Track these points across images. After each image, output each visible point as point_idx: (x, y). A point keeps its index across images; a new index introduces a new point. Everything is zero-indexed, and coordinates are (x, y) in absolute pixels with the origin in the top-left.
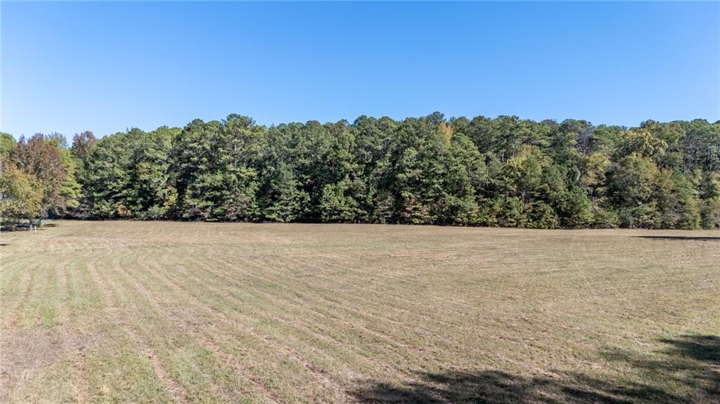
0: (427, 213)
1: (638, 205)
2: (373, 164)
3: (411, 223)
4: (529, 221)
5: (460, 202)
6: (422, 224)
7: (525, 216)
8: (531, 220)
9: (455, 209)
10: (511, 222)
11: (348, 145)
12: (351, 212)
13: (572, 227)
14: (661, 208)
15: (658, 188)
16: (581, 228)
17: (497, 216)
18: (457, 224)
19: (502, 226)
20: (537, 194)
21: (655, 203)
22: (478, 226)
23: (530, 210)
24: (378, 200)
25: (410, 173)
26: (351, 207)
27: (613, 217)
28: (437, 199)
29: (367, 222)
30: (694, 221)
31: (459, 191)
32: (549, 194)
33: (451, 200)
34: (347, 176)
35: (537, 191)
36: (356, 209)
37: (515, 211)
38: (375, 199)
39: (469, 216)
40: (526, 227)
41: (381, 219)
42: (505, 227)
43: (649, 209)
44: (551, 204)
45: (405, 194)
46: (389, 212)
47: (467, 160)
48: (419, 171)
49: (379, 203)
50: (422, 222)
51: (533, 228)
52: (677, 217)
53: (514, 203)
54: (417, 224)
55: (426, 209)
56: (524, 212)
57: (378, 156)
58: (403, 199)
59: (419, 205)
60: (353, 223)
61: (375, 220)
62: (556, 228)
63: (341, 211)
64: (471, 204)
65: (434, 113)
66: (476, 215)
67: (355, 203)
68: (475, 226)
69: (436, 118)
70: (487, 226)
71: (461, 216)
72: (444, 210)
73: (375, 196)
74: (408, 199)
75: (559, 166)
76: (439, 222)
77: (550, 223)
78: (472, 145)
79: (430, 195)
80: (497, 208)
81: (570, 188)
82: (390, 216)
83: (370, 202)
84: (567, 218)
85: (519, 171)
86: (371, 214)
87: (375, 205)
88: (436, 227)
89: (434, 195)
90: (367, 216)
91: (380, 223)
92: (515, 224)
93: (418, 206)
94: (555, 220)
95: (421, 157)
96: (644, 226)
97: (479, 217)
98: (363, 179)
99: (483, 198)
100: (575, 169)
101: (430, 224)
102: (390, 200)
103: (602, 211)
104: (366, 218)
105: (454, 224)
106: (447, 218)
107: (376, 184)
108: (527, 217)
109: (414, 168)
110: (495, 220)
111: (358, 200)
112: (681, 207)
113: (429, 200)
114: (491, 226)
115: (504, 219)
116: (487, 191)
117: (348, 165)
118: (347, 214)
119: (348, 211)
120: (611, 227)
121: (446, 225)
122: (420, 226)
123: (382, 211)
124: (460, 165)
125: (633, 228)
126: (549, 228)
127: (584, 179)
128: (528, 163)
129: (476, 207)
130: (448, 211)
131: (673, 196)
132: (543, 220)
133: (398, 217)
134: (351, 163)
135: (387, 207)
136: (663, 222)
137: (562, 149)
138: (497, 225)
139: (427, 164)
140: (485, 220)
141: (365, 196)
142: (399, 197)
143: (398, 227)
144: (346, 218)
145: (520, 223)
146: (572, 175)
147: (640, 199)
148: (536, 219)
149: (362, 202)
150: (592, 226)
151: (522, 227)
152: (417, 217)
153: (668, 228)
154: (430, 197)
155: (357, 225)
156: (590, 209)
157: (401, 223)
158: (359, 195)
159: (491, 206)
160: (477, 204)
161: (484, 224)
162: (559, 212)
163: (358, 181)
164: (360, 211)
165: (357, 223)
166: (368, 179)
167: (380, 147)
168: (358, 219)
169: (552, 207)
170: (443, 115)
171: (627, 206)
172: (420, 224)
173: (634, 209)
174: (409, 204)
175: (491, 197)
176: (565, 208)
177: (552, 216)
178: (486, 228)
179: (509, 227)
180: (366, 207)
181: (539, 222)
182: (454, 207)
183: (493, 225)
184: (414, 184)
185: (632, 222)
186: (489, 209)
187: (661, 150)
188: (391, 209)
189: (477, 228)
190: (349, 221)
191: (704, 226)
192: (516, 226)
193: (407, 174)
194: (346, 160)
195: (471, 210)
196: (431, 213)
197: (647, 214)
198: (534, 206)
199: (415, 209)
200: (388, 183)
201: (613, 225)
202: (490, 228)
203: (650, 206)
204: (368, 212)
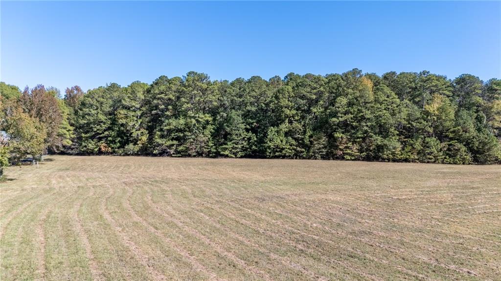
0: (356, 151)
2: (309, 111)
3: (343, 158)
4: (445, 158)
5: (386, 142)
6: (353, 160)
7: (441, 154)
8: (447, 157)
9: (380, 148)
10: (430, 159)
11: (287, 95)
12: (291, 150)
13: (483, 163)
16: (491, 164)
17: (419, 153)
18: (383, 160)
19: (422, 162)
20: (451, 135)
22: (402, 162)
23: (445, 149)
24: (314, 140)
25: (341, 117)
26: (291, 146)
28: (364, 139)
29: (304, 158)
31: (384, 133)
32: (462, 135)
33: (378, 140)
34: (287, 121)
35: (451, 132)
36: (295, 148)
37: (434, 150)
38: (312, 139)
39: (393, 154)
40: (443, 163)
41: (317, 155)
42: (425, 162)
44: (464, 143)
45: (338, 135)
46: (323, 150)
48: (350, 116)
49: (315, 142)
50: (353, 158)
51: (450, 163)
53: (432, 143)
54: (348, 160)
55: (356, 147)
56: (441, 150)
57: (312, 103)
58: (335, 139)
59: (350, 144)
60: (292, 158)
61: (312, 156)
62: (469, 164)
63: (283, 149)
64: (394, 144)
66: (399, 152)
67: (294, 142)
68: (398, 162)
69: (355, 72)
70: (409, 162)
71: (386, 154)
72: (371, 148)
73: (311, 137)
74: (341, 139)
75: (468, 112)
76: (368, 159)
77: (464, 159)
78: (393, 94)
79: (360, 136)
80: (418, 145)
81: (479, 130)
82: (324, 153)
83: (307, 141)
84: (479, 155)
85: (435, 116)
86: (308, 152)
87: (312, 144)
88: (365, 162)
89: (362, 136)
90: (305, 153)
91: (315, 159)
92: (433, 160)
94: (469, 157)
95: (350, 104)
97: (402, 155)
98: (300, 122)
99: (404, 138)
100: (482, 114)
101: (359, 160)
102: (324, 140)
105: (380, 160)
106: (374, 155)
107: (311, 127)
108: (443, 155)
109: (345, 113)
110: (416, 157)
111: (296, 139)
113: (358, 140)
114: (413, 161)
115: (424, 157)
116: (407, 132)
117: (288, 112)
118: (287, 152)
119: (289, 149)
121: (373, 161)
122: (351, 162)
123: (318, 150)
126: (464, 164)
127: (490, 123)
128: (442, 110)
129: (399, 146)
130: (374, 149)
132: (458, 157)
133: (331, 153)
134: (290, 110)
135: (322, 146)
137: (469, 98)
138: (418, 161)
139: (356, 110)
140: (408, 157)
141: (303, 137)
142: (331, 137)
143: (331, 162)
144: (287, 154)
145: (438, 159)
146: (479, 119)
148: (451, 156)
149: (300, 142)
151: (439, 163)
152: (347, 154)
154: (358, 138)
155: (296, 160)
156: (499, 148)
157: (334, 159)
158: (297, 136)
159: (412, 145)
160: (400, 143)
161: (406, 160)
162: (471, 150)
163: (295, 124)
164: (298, 149)
165: (296, 158)
166: (305, 123)
167: (314, 97)
168: (297, 156)
169: (465, 145)
170: (361, 71)
172: (351, 160)
174: (341, 143)
175: (412, 137)
176: (477, 148)
177: (465, 153)
178: (408, 164)
179: (428, 162)
180: (303, 145)
181: (454, 159)
182: (380, 146)
184: (345, 126)
186: (410, 147)
188: (325, 147)
189: (400, 163)
190: (290, 157)
192: (434, 162)
193: (340, 118)
194: (286, 107)
195: (394, 148)
196: (361, 151)
198: (450, 145)
199: (346, 147)
200: (322, 126)
202: (411, 164)
204: (306, 150)
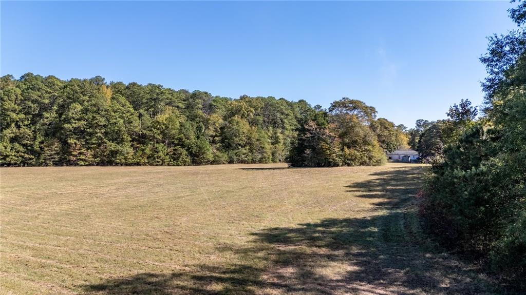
0: (91, 156)
1: (239, 149)
2: (40, 115)
3: (76, 165)
5: (119, 148)
6: (87, 165)
7: (168, 157)
8: (172, 160)
9: (114, 153)
10: (158, 162)
11: (14, 98)
12: (18, 157)
13: (199, 164)
14: (251, 150)
15: (249, 138)
16: (205, 165)
17: (148, 158)
18: (117, 164)
19: (151, 165)
20: (176, 142)
21: (248, 147)
22: (133, 166)
23: (172, 153)
24: (45, 146)
25: (75, 123)
26: (18, 152)
27: (224, 157)
28: (99, 145)
29: (34, 165)
30: (269, 158)
31: (118, 139)
32: (185, 141)
33: (112, 146)
34: (13, 125)
35: (177, 139)
36: (23, 154)
37: (161, 154)
38: (42, 146)
39: (126, 158)
40: (168, 165)
41: (48, 162)
42: (153, 165)
43: (245, 151)
44: (186, 148)
45: (71, 141)
46: (55, 156)
47: (124, 115)
48: (83, 122)
49: (46, 149)
50: (87, 163)
51: (174, 165)
52: (260, 156)
53: (160, 148)
54: (82, 165)
55: (90, 153)
56: (167, 154)
57: (45, 108)
58: (69, 145)
60: (19, 166)
62: (189, 165)
63: (7, 156)
64: (127, 149)
65: (96, 77)
66: (131, 157)
67: (21, 149)
68: (130, 166)
69: (98, 81)
70: (140, 165)
71: (119, 159)
72: (105, 154)
73: (42, 143)
74: (74, 145)
75: (191, 122)
76: (102, 163)
77: (185, 161)
78: (128, 104)
79: (94, 142)
80: (148, 151)
81: (198, 138)
82: (57, 160)
83: (37, 148)
84: (196, 158)
85: (163, 125)
86: (38, 158)
87: (42, 151)
88: (99, 167)
89: (97, 142)
90: (34, 160)
91: (47, 166)
92: (160, 163)
93: (83, 151)
94: (188, 160)
95: (85, 111)
96: (243, 162)
97: (134, 158)
98: (30, 128)
99: (137, 144)
100: (201, 124)
101: (93, 165)
102: (57, 146)
103: (218, 153)
104: (34, 161)
105: (114, 164)
106: (109, 160)
107: (43, 133)
108: (169, 158)
109: (79, 120)
110: (146, 161)
111: (24, 145)
112: (262, 150)
113: (92, 146)
114: (143, 165)
115: (153, 160)
116: (140, 139)
117: (14, 116)
118: (13, 158)
119: (15, 155)
120: (224, 163)
121: (107, 165)
122: (85, 167)
123: (49, 156)
124: (118, 119)
125: (236, 163)
126: (184, 165)
127: (207, 132)
128: (170, 119)
129: (131, 151)
130: (109, 154)
131: (257, 143)
132: (180, 159)
133: (64, 159)
134: (18, 114)
135: (54, 152)
136: (252, 159)
137: (193, 111)
138: (147, 164)
139: (91, 117)
140: (138, 161)
141: (32, 143)
142: (65, 143)
143: (64, 168)
144: (12, 162)
145: (164, 162)
146: (199, 128)
147: (240, 145)
148: (175, 159)
149: (29, 148)
150: (212, 163)
151: (166, 165)
152: (82, 160)
153: (255, 163)
154: (94, 144)
155: (24, 168)
156: (211, 152)
157: (67, 165)
158: (25, 142)
159: (143, 150)
160: (132, 149)
161: (138, 164)
162: (191, 154)
163: (24, 130)
164: (26, 156)
165: (24, 166)
166: (35, 128)
167: (47, 101)
168: (25, 163)
169: (187, 150)
170: (104, 79)
171: (233, 150)
172: (85, 165)
173: (237, 151)
174: (74, 150)
175: (143, 143)
176: (195, 151)
177: (186, 157)
178: (139, 167)
179: (157, 165)
180: (33, 152)
181: (177, 162)
182: (113, 151)
183: (144, 164)
184: (79, 133)
185: (235, 160)
186: (141, 152)
187: (251, 114)
188: (58, 154)
189: (132, 167)
190: (15, 165)
191: (274, 161)
192: (162, 165)
193: (73, 125)
194: (12, 111)
195: (128, 153)
196: (95, 156)
197: (244, 154)
198: (174, 150)
199: (80, 153)
200: (55, 131)
201: (224, 162)
202: (142, 167)
203: (245, 149)
204: (35, 156)
